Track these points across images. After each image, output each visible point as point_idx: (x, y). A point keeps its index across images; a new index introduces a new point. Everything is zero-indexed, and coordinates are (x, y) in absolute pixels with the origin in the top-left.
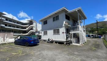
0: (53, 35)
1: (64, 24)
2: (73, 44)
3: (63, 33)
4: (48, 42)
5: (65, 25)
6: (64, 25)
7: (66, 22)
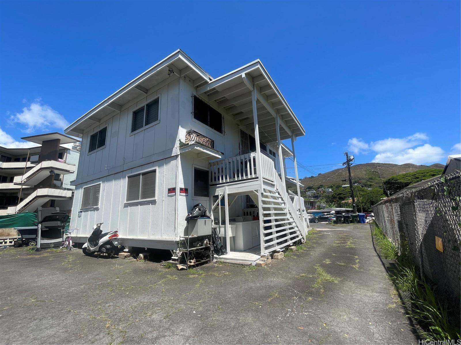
0: (126, 206)
1: (177, 144)
2: (230, 255)
3: (172, 190)
4: (87, 253)
5: (183, 145)
6: (176, 150)
7: (189, 133)
